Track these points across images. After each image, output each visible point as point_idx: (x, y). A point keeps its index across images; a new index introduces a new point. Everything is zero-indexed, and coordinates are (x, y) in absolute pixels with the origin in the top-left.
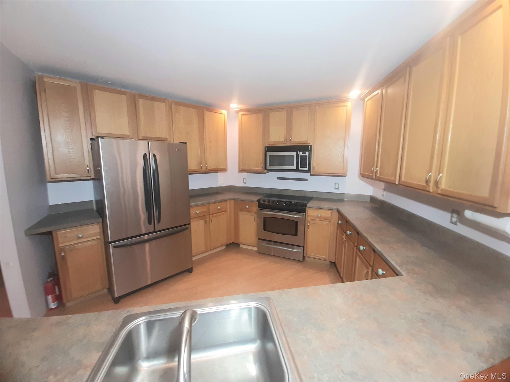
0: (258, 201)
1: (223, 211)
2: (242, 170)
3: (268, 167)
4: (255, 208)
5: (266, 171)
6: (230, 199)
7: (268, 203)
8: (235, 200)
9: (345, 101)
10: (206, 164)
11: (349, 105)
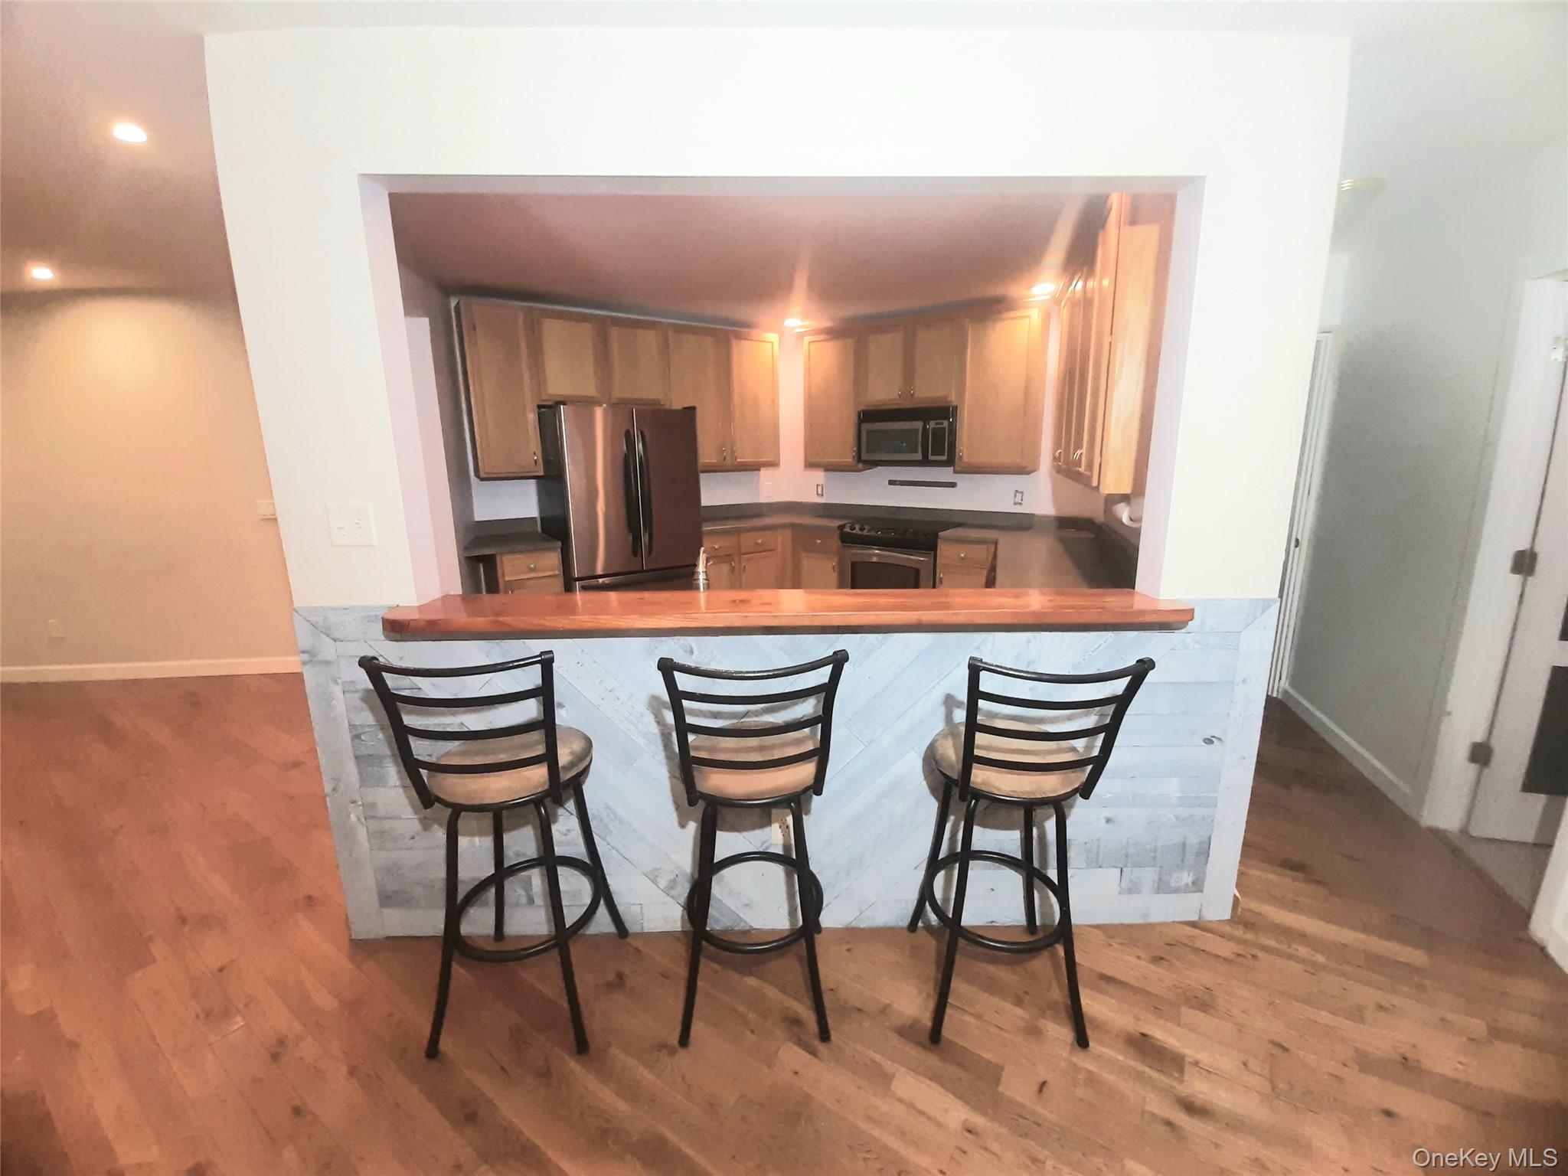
0: (841, 527)
1: (768, 549)
2: (810, 465)
3: (865, 457)
4: (835, 542)
5: (860, 466)
6: (783, 526)
7: (860, 533)
8: (793, 526)
9: (1027, 306)
10: (733, 452)
11: (1034, 315)
